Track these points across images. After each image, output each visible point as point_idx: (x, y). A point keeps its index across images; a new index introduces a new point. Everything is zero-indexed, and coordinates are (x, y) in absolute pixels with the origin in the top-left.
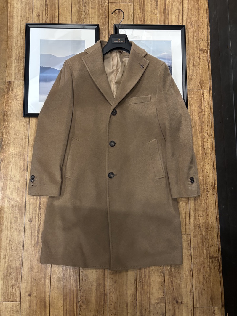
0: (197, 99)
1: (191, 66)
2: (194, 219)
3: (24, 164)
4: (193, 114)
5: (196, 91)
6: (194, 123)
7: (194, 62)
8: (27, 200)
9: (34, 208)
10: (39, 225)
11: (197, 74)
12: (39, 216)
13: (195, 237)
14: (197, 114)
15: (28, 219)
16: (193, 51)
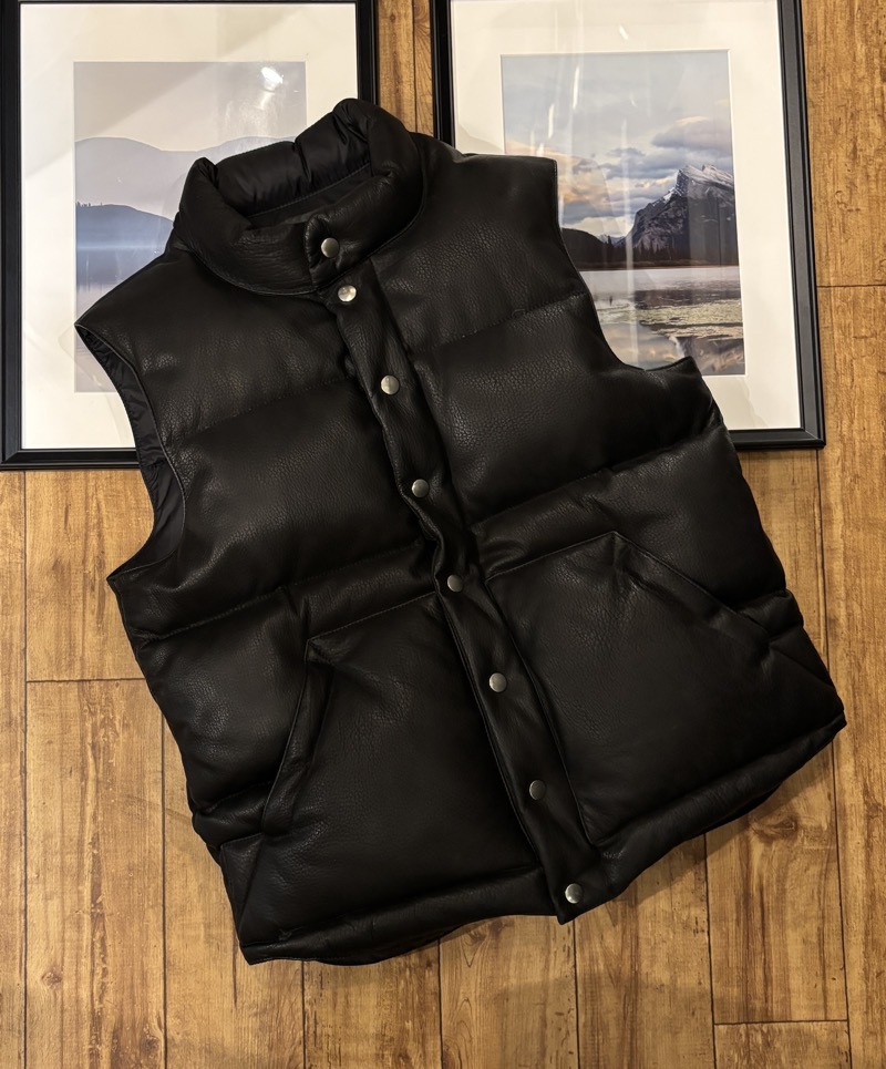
0: (874, 335)
1: (843, 159)
2: (866, 945)
3: (7, 695)
4: (852, 411)
5: (867, 294)
6: (857, 459)
7: (856, 138)
8: (32, 874)
9: (68, 913)
10: (96, 997)
11: (874, 201)
12: (97, 951)
13: (871, 1033)
14: (872, 410)
15: (41, 972)
16: (847, 80)
